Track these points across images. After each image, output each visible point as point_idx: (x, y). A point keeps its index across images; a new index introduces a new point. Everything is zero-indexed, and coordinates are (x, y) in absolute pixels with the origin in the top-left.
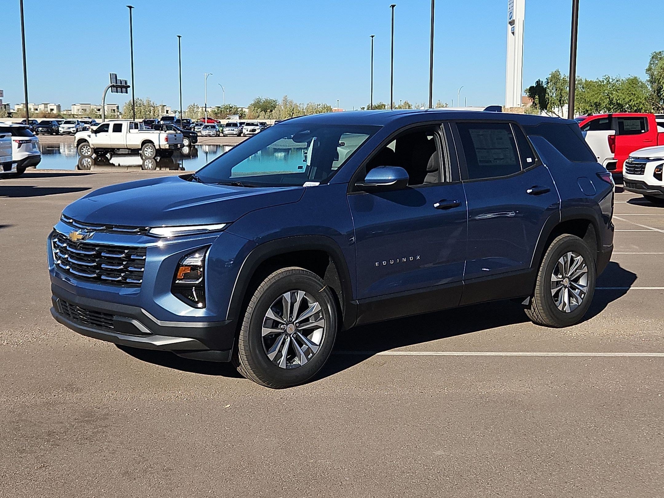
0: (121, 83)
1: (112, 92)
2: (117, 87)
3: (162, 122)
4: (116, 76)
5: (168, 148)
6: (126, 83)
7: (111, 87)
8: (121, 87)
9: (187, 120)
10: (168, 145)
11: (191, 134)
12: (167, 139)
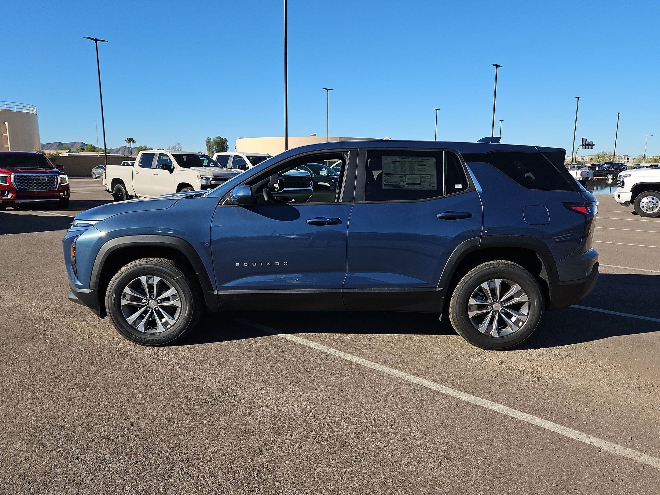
0: (589, 143)
1: (582, 148)
2: (586, 145)
3: (605, 165)
4: (586, 139)
5: (581, 180)
6: (592, 143)
7: (582, 145)
8: (589, 145)
9: (621, 163)
10: (581, 178)
11: (615, 172)
12: (581, 175)
